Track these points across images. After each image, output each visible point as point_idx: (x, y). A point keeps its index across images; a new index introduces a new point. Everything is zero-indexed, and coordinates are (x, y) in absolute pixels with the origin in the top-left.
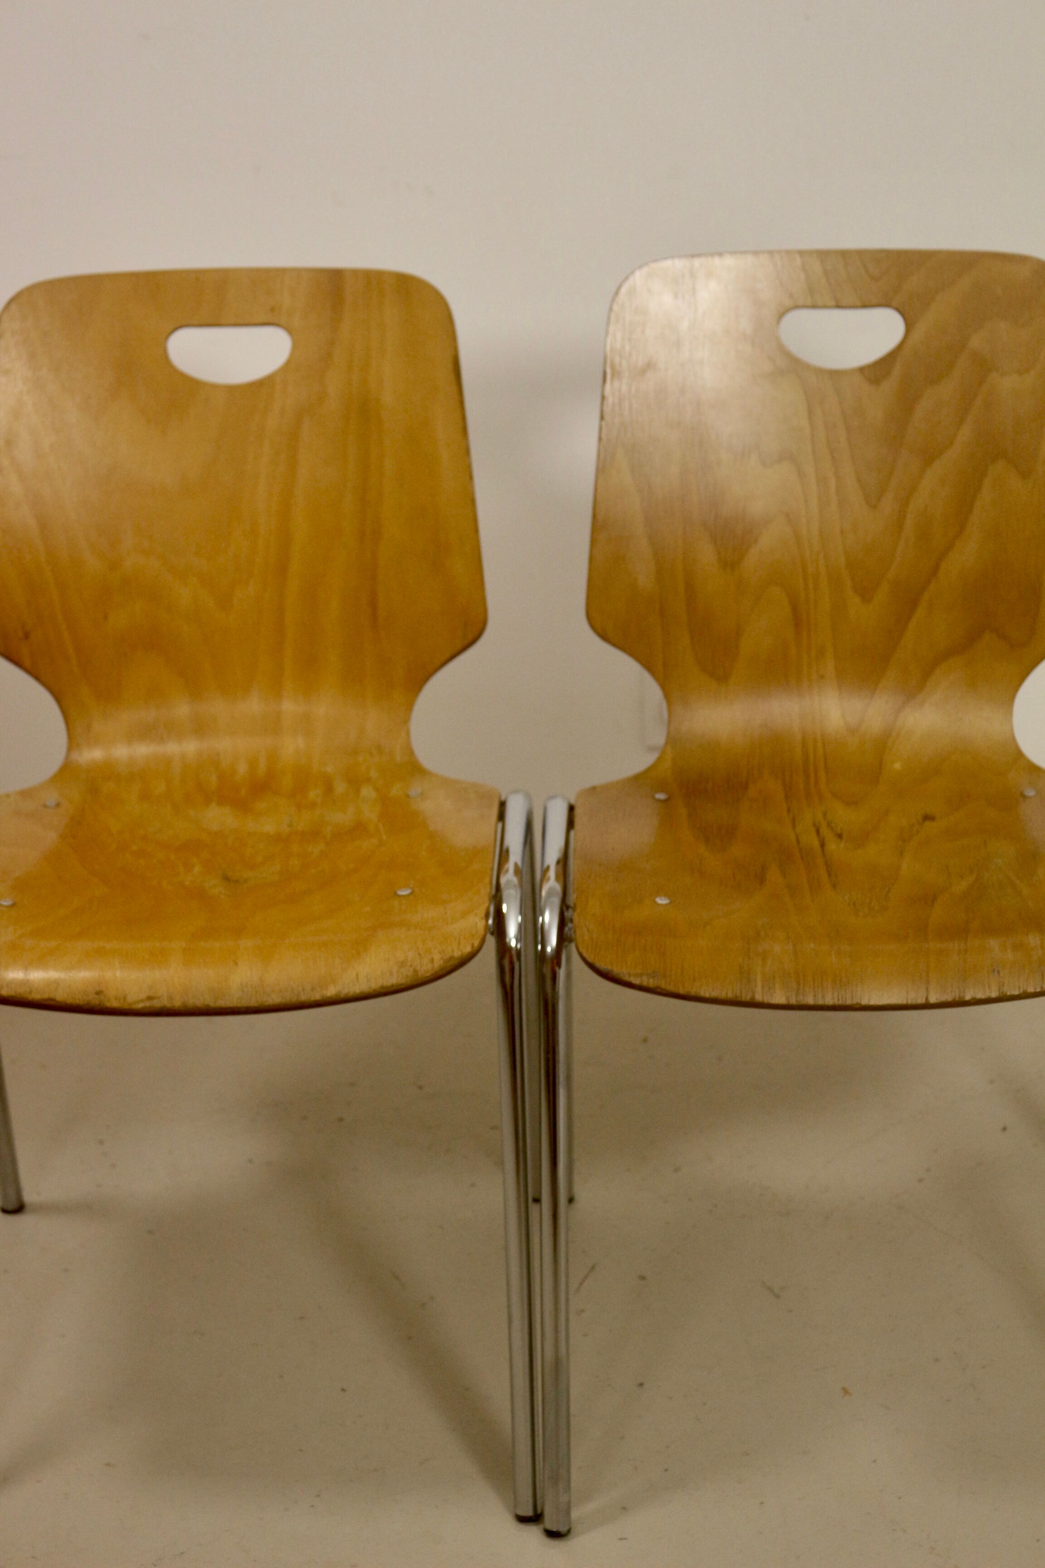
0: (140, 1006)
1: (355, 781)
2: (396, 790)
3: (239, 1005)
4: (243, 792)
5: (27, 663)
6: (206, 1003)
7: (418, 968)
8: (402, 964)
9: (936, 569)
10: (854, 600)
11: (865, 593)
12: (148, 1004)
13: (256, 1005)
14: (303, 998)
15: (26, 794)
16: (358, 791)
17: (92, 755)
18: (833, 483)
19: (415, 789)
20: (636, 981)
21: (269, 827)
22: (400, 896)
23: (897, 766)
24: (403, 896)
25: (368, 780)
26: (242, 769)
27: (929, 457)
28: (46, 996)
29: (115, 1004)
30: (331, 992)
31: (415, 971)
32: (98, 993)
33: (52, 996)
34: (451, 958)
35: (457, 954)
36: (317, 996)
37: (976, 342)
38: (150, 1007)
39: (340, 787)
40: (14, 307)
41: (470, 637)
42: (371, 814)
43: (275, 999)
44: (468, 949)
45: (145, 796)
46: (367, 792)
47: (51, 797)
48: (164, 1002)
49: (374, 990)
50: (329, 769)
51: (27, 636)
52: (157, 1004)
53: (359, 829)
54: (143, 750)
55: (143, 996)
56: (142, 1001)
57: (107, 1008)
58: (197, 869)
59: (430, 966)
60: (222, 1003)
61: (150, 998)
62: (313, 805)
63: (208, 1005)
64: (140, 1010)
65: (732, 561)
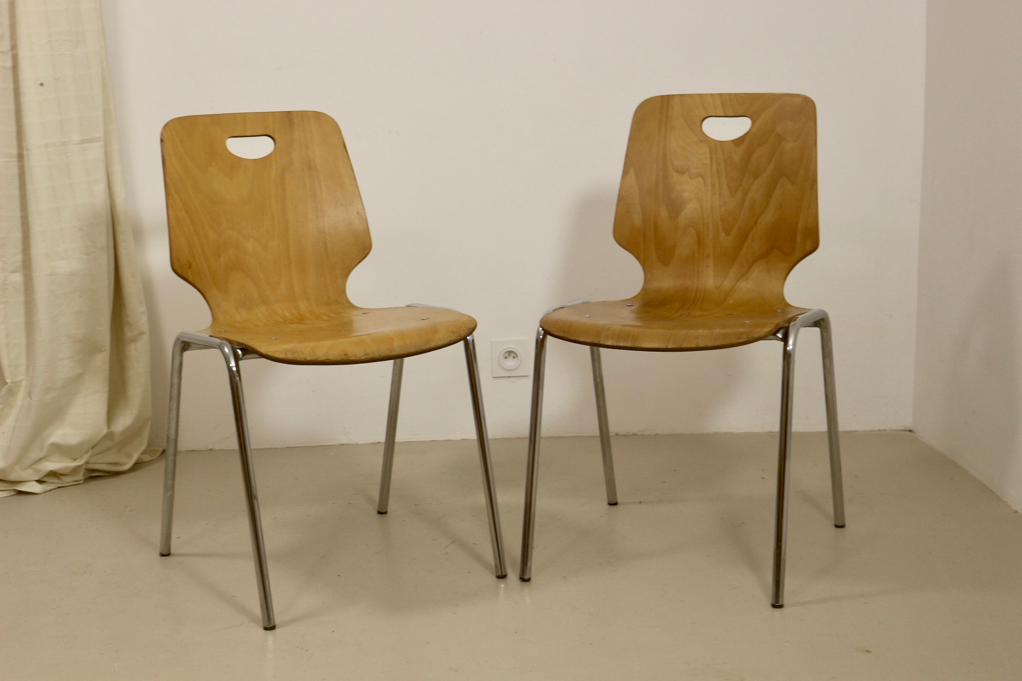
5: (191, 278)
9: (756, 223)
10: (723, 235)
11: (727, 232)
18: (717, 186)
20: (556, 334)
23: (731, 301)
27: (756, 176)
29: (353, 358)
37: (778, 129)
52: (369, 356)
55: (363, 354)
57: (350, 360)
61: (366, 355)
64: (363, 359)
65: (674, 217)
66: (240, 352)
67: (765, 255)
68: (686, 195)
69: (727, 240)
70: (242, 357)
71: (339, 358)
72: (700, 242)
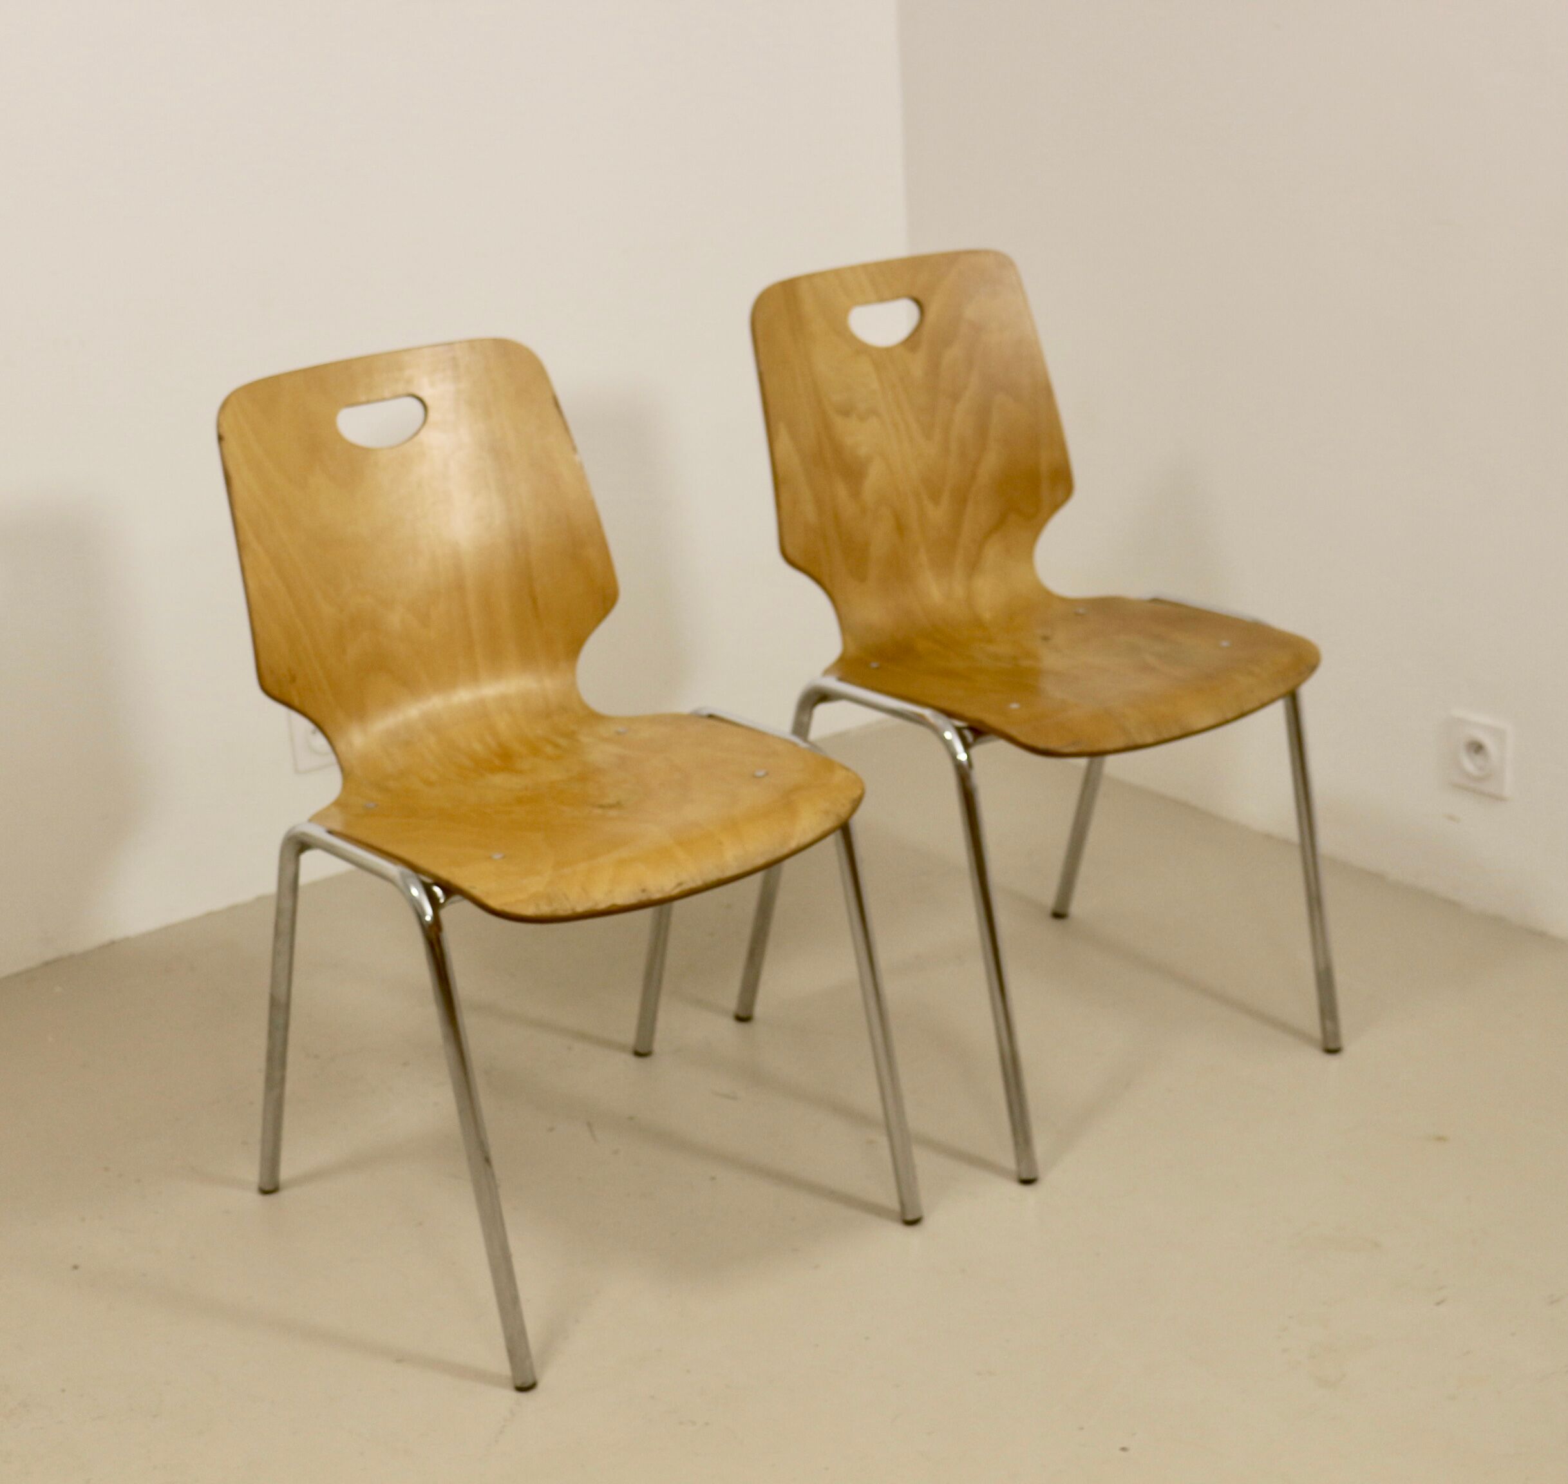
1: (568, 736)
4: (496, 761)
5: (297, 702)
10: (930, 505)
18: (902, 426)
27: (955, 399)
37: (968, 313)
39: (562, 742)
40: (226, 407)
41: (608, 607)
46: (584, 739)
50: (540, 732)
51: (293, 679)
55: (673, 885)
61: (680, 884)
65: (856, 493)
66: (437, 890)
67: (999, 524)
68: (863, 451)
69: (938, 514)
70: (445, 901)
72: (901, 528)
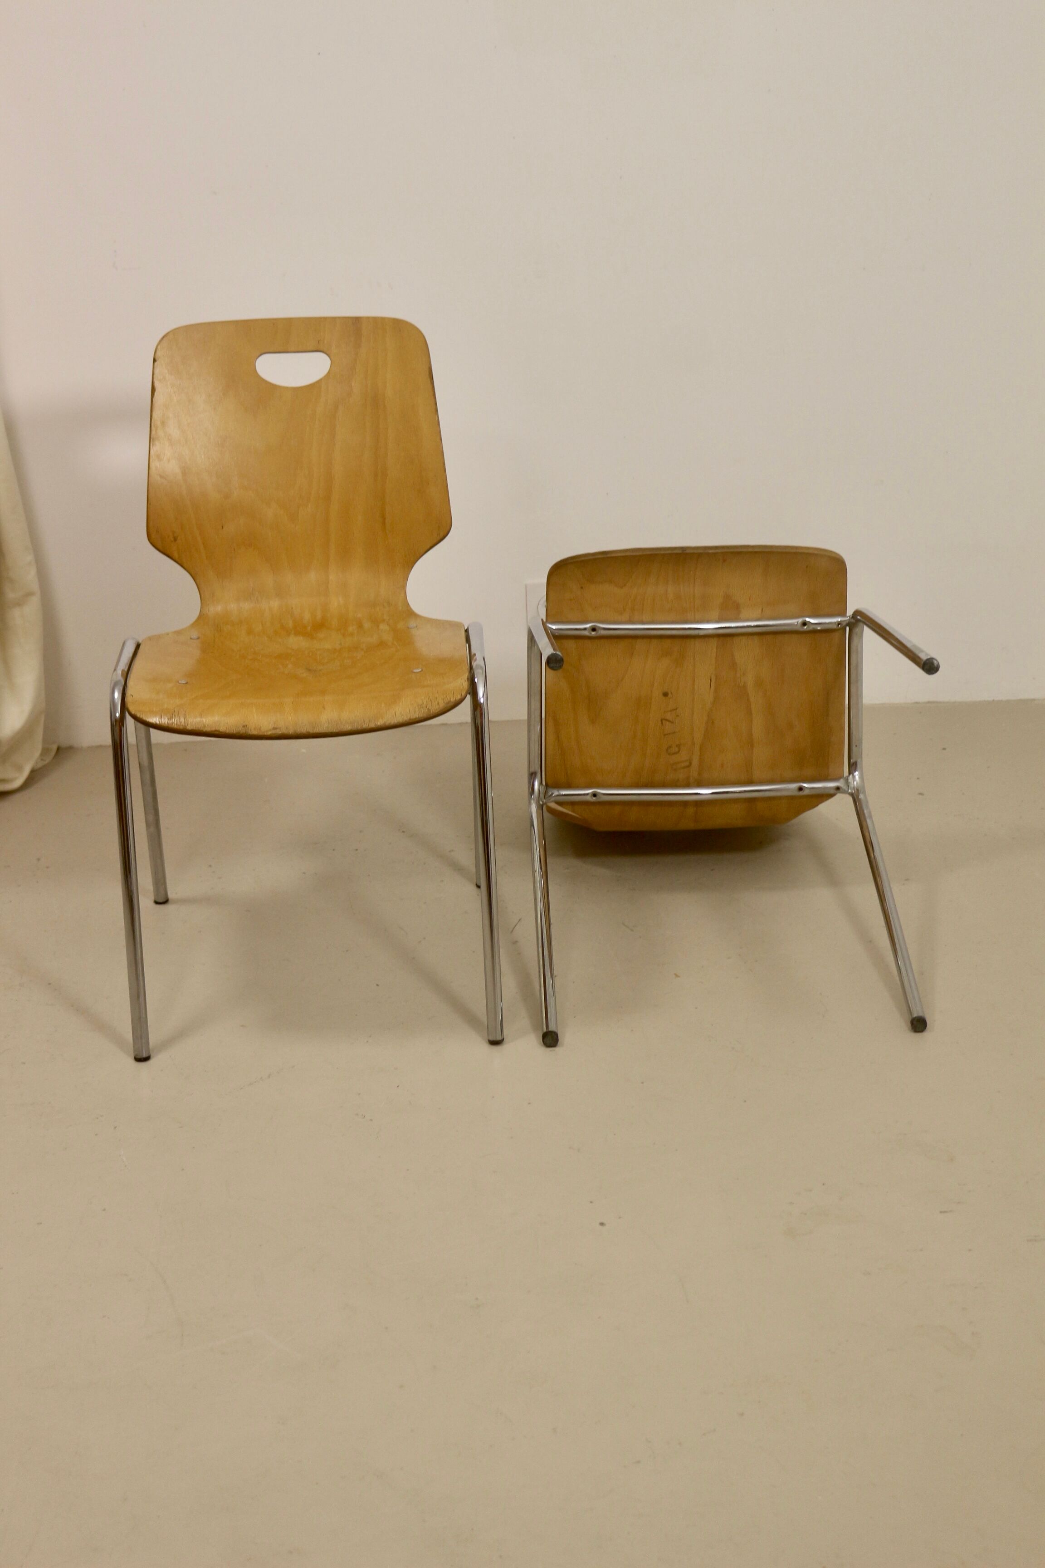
0: (269, 733)
1: (376, 622)
2: (400, 625)
3: (327, 731)
4: (309, 628)
5: (176, 555)
6: (308, 730)
7: (430, 708)
8: (421, 706)
12: (274, 732)
13: (337, 731)
14: (364, 726)
15: (178, 633)
16: (378, 626)
17: (216, 609)
19: (412, 623)
21: (328, 646)
22: (414, 672)
24: (417, 672)
25: (383, 621)
26: (307, 616)
28: (214, 729)
29: (255, 732)
30: (380, 722)
31: (429, 710)
32: (244, 726)
33: (217, 728)
34: (449, 702)
35: (453, 700)
36: (372, 725)
38: (274, 734)
39: (367, 625)
40: (165, 340)
41: (442, 535)
42: (388, 637)
43: (348, 727)
44: (459, 697)
45: (250, 632)
46: (383, 627)
47: (195, 634)
48: (283, 731)
49: (406, 721)
50: (359, 615)
51: (175, 540)
52: (279, 732)
53: (382, 644)
54: (246, 606)
55: (271, 727)
56: (270, 730)
57: (250, 735)
58: (290, 666)
59: (437, 707)
60: (317, 730)
61: (274, 729)
62: (352, 635)
63: (309, 732)
64: (269, 735)
71: (233, 730)
